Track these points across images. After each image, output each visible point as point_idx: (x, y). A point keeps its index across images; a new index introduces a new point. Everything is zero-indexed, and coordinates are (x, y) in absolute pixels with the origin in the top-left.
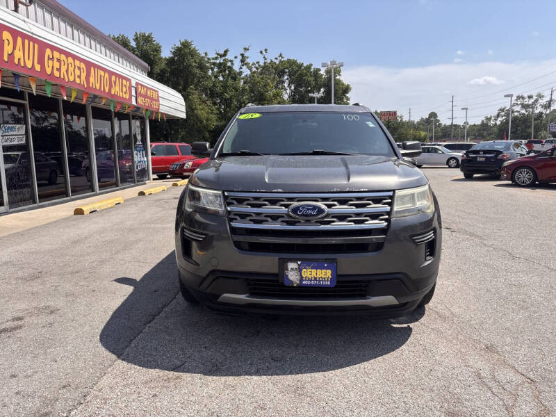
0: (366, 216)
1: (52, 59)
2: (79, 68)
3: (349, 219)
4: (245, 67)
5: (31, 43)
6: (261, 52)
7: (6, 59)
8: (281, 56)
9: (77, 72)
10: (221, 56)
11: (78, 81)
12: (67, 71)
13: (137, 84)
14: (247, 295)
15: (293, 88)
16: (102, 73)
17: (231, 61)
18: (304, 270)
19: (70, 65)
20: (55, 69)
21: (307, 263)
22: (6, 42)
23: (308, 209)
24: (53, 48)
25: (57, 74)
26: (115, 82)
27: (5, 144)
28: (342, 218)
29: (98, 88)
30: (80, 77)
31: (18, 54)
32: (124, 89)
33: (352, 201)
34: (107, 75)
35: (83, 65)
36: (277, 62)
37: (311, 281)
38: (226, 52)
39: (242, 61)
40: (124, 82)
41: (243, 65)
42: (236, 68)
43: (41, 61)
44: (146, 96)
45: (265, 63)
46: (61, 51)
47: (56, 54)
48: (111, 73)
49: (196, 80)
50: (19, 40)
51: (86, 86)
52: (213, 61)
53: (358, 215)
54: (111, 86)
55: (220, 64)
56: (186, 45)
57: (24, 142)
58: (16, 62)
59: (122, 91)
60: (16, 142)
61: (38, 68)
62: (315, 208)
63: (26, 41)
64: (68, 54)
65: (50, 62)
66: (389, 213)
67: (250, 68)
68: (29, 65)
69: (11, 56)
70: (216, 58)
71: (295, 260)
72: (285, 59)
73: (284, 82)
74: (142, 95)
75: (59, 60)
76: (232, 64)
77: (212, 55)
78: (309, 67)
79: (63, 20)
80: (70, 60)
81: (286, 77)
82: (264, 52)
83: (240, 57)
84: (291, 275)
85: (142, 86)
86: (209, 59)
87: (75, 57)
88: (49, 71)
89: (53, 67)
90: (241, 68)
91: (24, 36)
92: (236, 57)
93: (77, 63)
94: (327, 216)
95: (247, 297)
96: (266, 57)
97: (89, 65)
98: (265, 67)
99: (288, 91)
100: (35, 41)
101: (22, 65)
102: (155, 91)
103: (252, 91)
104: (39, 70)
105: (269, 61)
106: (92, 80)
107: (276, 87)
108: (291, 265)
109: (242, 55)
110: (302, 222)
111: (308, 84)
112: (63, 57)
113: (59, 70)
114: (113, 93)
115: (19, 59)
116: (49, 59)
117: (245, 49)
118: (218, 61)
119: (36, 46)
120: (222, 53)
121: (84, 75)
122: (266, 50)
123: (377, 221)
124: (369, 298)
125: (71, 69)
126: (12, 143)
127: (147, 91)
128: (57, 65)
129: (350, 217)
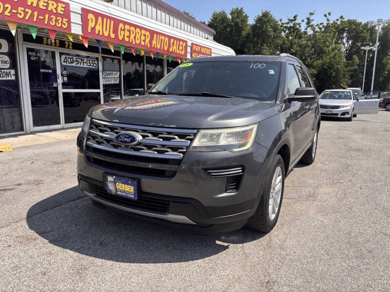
0: (168, 148)
1: (124, 30)
2: (145, 35)
3: (154, 148)
4: (309, 28)
5: (109, 20)
6: (325, 16)
7: (89, 31)
8: (341, 17)
9: (143, 38)
10: (291, 21)
11: (143, 43)
12: (135, 37)
13: (193, 44)
14: (95, 194)
15: (350, 42)
16: (163, 38)
17: (299, 24)
18: (117, 183)
19: (137, 33)
20: (126, 36)
21: (119, 178)
22: (90, 21)
23: (125, 137)
24: (125, 23)
25: (127, 39)
26: (173, 44)
27: (105, 83)
28: (149, 147)
29: (159, 47)
30: (144, 41)
31: (98, 28)
32: (181, 48)
33: (162, 134)
34: (167, 39)
35: (148, 33)
36: (339, 22)
37: (122, 192)
38: (295, 17)
39: (308, 24)
40: (181, 43)
41: (308, 27)
42: (303, 29)
43: (115, 31)
44: (200, 53)
45: (328, 24)
46: (131, 25)
47: (127, 27)
48: (170, 37)
49: (270, 40)
50: (100, 19)
51: (149, 46)
52: (286, 25)
53: (163, 146)
54: (169, 46)
55: (291, 27)
56: (266, 15)
57: (118, 82)
58: (97, 32)
59: (179, 49)
60: (112, 82)
61: (113, 36)
62: (130, 136)
63: (105, 19)
64: (136, 26)
65: (123, 32)
66: (188, 147)
67: (313, 29)
68: (106, 34)
69: (93, 29)
70: (288, 23)
71: (112, 175)
72: (346, 19)
73: (343, 38)
74: (195, 51)
75: (129, 31)
76: (300, 26)
77: (285, 21)
78: (366, 25)
79: (149, 4)
80: (138, 30)
81: (345, 34)
82: (327, 15)
83: (306, 21)
84: (110, 186)
85: (196, 45)
86: (283, 24)
87: (141, 28)
88: (121, 38)
89: (124, 35)
90: (306, 29)
91: (103, 16)
92: (303, 21)
93: (143, 32)
94: (139, 144)
95: (94, 196)
96: (329, 19)
97: (152, 33)
98: (327, 27)
99: (346, 45)
100: (111, 18)
101: (101, 34)
102: (208, 48)
103: (313, 47)
104: (113, 37)
105: (331, 22)
106: (154, 42)
107: (336, 43)
108: (110, 179)
109: (308, 19)
110: (123, 146)
111: (364, 39)
112: (132, 28)
113: (129, 37)
114: (171, 50)
115: (99, 31)
116: (121, 30)
117: (311, 14)
118: (289, 26)
119: (112, 22)
120: (292, 18)
121: (148, 40)
122: (329, 14)
123: (176, 153)
124: (166, 214)
125: (138, 36)
126: (110, 83)
127: (201, 49)
128: (127, 34)
129: (156, 147)
